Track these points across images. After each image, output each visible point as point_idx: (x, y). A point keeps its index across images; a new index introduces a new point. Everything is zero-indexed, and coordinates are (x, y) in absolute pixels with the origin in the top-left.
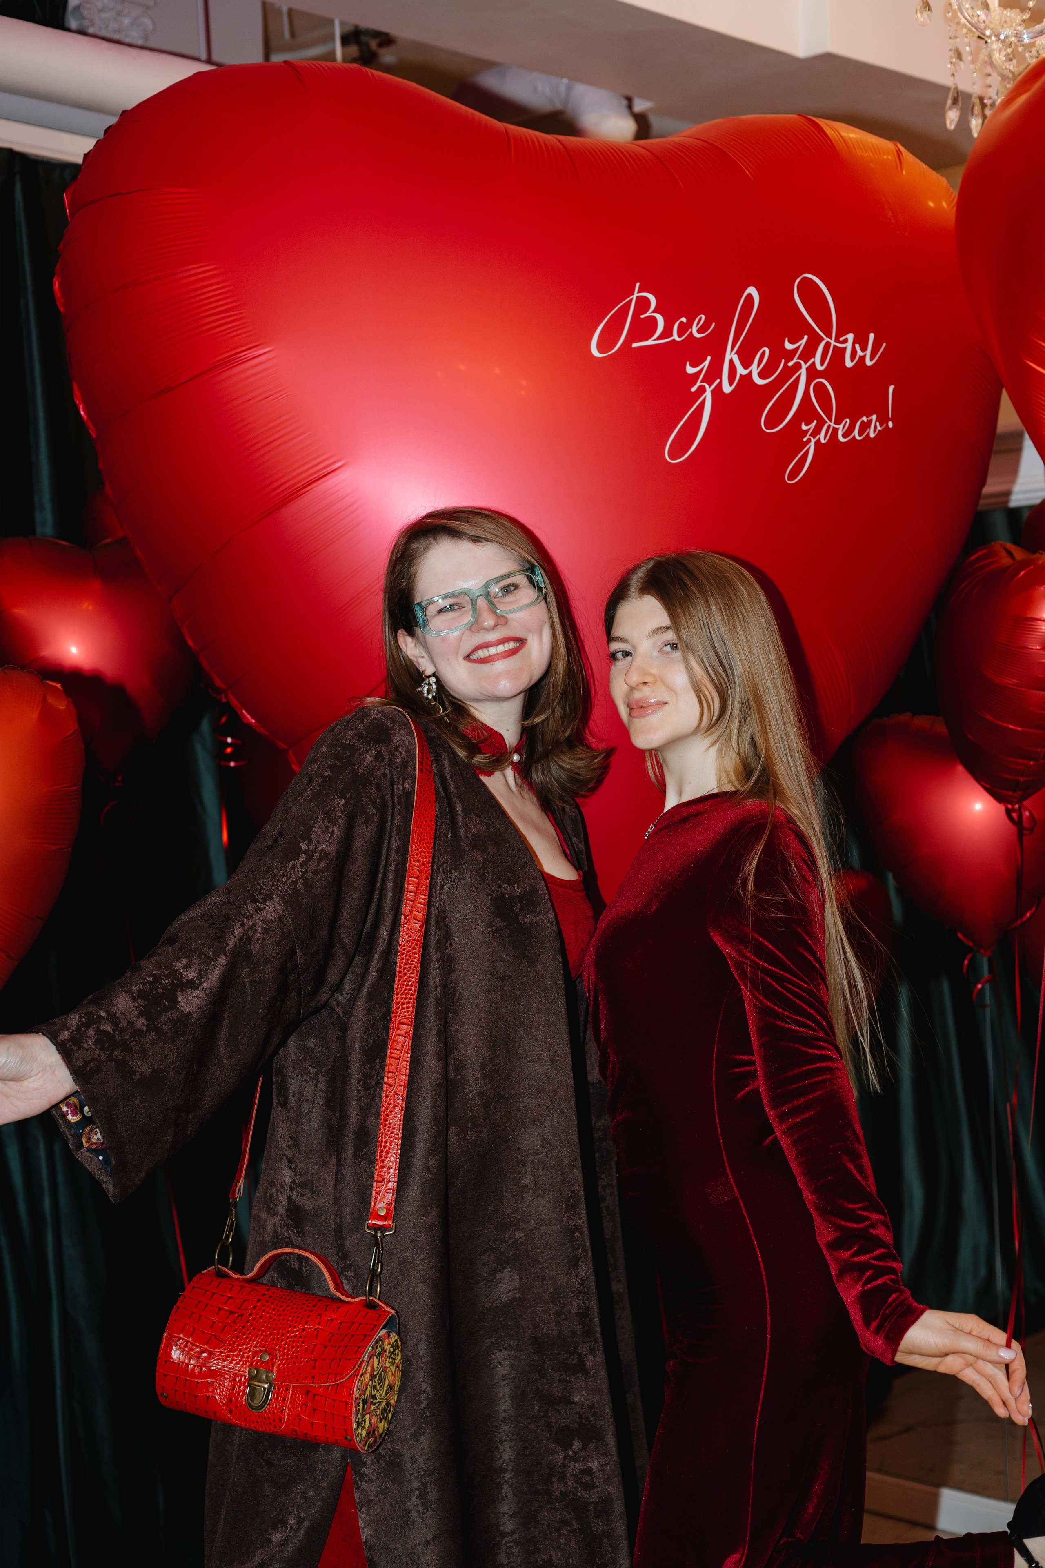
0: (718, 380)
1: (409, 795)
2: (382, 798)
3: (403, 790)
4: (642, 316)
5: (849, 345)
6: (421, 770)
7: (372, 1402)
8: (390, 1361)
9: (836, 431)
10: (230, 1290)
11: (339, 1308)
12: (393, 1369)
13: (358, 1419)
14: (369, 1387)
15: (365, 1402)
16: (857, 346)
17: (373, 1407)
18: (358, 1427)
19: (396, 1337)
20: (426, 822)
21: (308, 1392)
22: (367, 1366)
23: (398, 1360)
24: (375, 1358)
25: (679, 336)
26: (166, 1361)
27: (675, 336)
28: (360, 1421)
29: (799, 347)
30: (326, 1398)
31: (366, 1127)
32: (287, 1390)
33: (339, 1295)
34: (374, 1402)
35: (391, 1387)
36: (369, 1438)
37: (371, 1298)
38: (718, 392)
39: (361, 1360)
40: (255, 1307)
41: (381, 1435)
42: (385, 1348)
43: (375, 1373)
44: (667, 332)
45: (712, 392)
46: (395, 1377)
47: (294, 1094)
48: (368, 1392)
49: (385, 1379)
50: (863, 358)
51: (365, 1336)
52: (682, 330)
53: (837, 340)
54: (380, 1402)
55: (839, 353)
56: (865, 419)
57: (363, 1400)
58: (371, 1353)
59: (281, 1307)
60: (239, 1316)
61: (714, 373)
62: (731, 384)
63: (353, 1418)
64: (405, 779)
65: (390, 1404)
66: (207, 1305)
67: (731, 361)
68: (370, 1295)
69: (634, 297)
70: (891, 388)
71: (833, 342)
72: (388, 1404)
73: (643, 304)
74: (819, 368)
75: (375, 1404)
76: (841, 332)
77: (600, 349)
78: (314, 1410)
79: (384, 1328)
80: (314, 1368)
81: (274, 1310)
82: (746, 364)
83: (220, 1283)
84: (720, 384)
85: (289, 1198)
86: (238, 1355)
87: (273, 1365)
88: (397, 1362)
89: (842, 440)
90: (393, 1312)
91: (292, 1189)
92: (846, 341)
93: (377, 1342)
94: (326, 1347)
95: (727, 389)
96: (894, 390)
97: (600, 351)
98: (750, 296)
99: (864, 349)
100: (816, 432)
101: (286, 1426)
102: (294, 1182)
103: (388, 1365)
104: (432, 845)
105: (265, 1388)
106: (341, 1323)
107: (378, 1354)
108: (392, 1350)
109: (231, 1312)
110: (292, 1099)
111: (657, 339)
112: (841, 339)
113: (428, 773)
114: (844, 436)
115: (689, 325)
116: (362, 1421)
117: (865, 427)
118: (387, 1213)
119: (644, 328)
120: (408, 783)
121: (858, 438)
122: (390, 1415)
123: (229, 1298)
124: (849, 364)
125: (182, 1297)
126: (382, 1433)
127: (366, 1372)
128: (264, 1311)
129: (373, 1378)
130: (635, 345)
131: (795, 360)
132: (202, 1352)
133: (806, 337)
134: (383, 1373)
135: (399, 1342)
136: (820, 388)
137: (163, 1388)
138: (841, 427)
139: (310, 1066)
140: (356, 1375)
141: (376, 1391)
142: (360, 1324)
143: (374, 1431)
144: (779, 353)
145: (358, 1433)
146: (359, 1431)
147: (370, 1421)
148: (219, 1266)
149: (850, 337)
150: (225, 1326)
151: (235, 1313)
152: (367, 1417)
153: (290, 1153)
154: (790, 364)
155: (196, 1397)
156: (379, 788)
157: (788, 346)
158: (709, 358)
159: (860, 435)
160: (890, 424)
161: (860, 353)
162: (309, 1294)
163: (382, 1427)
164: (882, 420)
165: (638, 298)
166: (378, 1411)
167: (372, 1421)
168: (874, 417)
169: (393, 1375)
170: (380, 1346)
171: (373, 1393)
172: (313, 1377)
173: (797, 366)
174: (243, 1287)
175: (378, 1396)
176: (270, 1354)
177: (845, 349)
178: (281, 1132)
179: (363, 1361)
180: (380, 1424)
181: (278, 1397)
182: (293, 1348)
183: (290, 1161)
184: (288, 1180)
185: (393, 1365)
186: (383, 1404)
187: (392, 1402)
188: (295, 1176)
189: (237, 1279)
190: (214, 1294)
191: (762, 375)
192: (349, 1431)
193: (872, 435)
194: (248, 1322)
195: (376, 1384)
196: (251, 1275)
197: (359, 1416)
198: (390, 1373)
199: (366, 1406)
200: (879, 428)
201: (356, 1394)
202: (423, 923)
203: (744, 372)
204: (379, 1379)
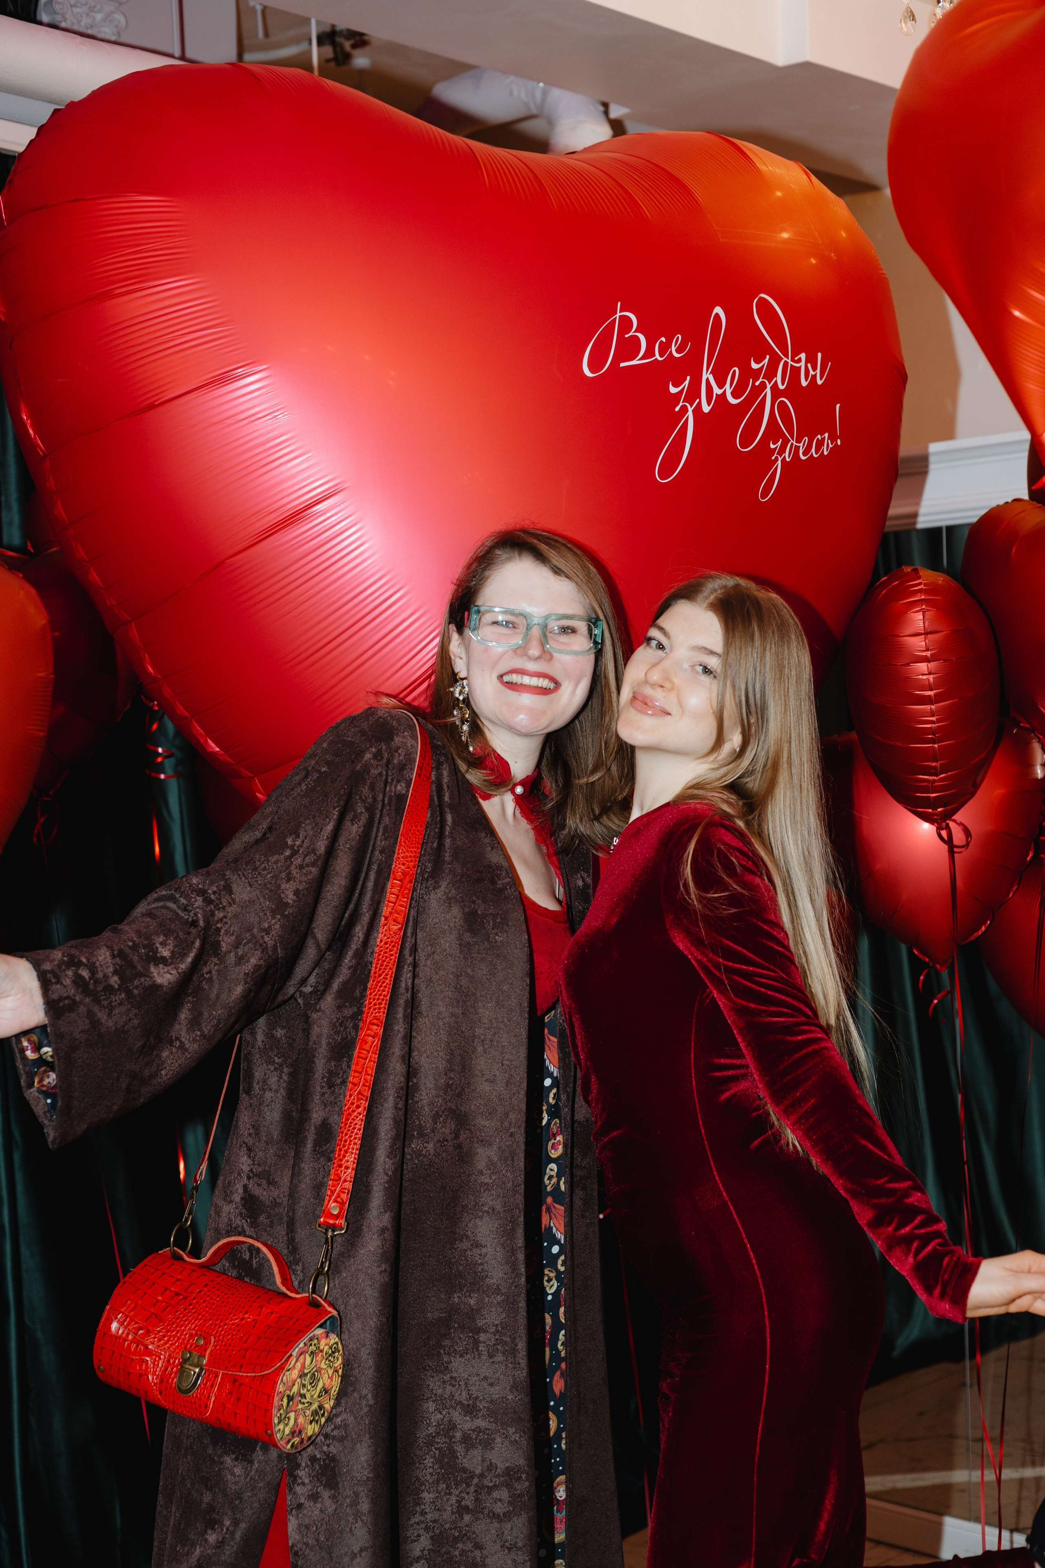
0: (698, 400)
1: (401, 798)
2: (374, 798)
3: (395, 792)
4: (626, 336)
5: (803, 364)
6: (418, 775)
7: (300, 1401)
8: (327, 1362)
9: (797, 448)
10: (181, 1273)
11: (281, 1302)
12: (331, 1372)
13: (281, 1414)
14: (297, 1384)
15: (290, 1398)
16: (809, 365)
17: (300, 1406)
18: (279, 1423)
19: (337, 1340)
20: (416, 826)
21: (235, 1381)
22: (297, 1361)
23: (338, 1363)
24: (307, 1356)
25: (661, 355)
26: (104, 1334)
27: (657, 356)
28: (283, 1417)
29: (763, 366)
30: (251, 1388)
31: (328, 1124)
32: (217, 1376)
33: (284, 1289)
34: (302, 1401)
35: (326, 1391)
36: (293, 1437)
37: (314, 1296)
38: (698, 411)
39: (289, 1354)
40: (200, 1292)
41: (310, 1438)
42: (321, 1348)
43: (306, 1371)
44: (649, 353)
45: (693, 411)
46: (332, 1380)
47: (258, 1083)
48: (295, 1389)
49: (319, 1380)
50: (814, 377)
51: (299, 1331)
52: (664, 348)
53: (793, 360)
54: (311, 1403)
55: (796, 371)
56: (819, 437)
57: (288, 1396)
58: (303, 1350)
59: (226, 1294)
60: (184, 1298)
61: (693, 394)
62: (709, 404)
63: (274, 1411)
64: (398, 781)
65: (324, 1408)
66: (154, 1284)
67: (707, 380)
68: (314, 1292)
69: (618, 315)
70: (838, 406)
71: (790, 362)
72: (321, 1407)
73: (626, 323)
74: (781, 387)
75: (303, 1403)
76: (795, 353)
77: (592, 369)
78: (239, 1399)
79: (321, 1326)
80: (244, 1357)
81: (218, 1296)
82: (721, 386)
83: (172, 1264)
84: (700, 403)
85: (245, 1187)
86: (175, 1336)
87: (206, 1350)
88: (336, 1365)
89: (803, 458)
90: (335, 1313)
91: (249, 1178)
92: (799, 361)
93: (311, 1339)
94: (260, 1338)
95: (706, 408)
96: (840, 407)
97: (592, 371)
98: (717, 315)
99: (814, 369)
100: (782, 451)
101: (211, 1413)
102: (251, 1170)
103: (323, 1366)
104: (419, 850)
105: (195, 1373)
106: (280, 1317)
107: (312, 1352)
108: (330, 1352)
109: (177, 1294)
110: (256, 1087)
111: (640, 359)
112: (796, 359)
113: (426, 779)
114: (805, 454)
115: (668, 345)
116: (285, 1417)
117: (820, 444)
118: (340, 1212)
119: (629, 348)
120: (401, 786)
121: (815, 456)
122: (323, 1420)
123: (178, 1280)
124: (804, 383)
125: (132, 1273)
126: (311, 1436)
127: (294, 1367)
128: (208, 1296)
129: (302, 1375)
130: (622, 365)
131: (761, 380)
132: (140, 1329)
133: (768, 357)
134: (316, 1374)
135: (340, 1345)
136: (783, 407)
137: (100, 1360)
138: (801, 445)
139: (275, 1056)
140: (282, 1368)
141: (305, 1390)
142: (298, 1320)
143: (300, 1432)
144: (748, 374)
145: (279, 1430)
146: (281, 1427)
147: (296, 1420)
148: (175, 1248)
149: (803, 356)
150: (168, 1307)
151: (180, 1295)
152: (292, 1415)
153: (250, 1141)
154: (757, 383)
155: (129, 1373)
156: (372, 787)
157: (755, 366)
158: (688, 378)
159: (816, 453)
160: (839, 442)
161: (812, 373)
162: (257, 1286)
163: (311, 1429)
164: (833, 438)
165: (620, 316)
166: (308, 1411)
167: (299, 1421)
168: (826, 435)
169: (331, 1378)
170: (315, 1344)
171: (302, 1392)
172: (241, 1366)
173: (763, 386)
174: (193, 1271)
175: (308, 1396)
176: (204, 1339)
177: (800, 367)
178: (244, 1118)
179: (291, 1355)
180: (310, 1427)
181: (206, 1383)
182: (228, 1335)
183: (249, 1149)
184: (246, 1169)
185: (331, 1368)
186: (315, 1406)
187: (327, 1406)
188: (254, 1164)
189: (191, 1263)
190: (163, 1274)
191: (735, 395)
192: (269, 1425)
193: (826, 453)
194: (190, 1305)
195: (306, 1383)
196: (203, 1260)
197: (282, 1411)
198: (326, 1375)
199: (291, 1403)
200: (831, 446)
201: (280, 1388)
202: (402, 925)
203: (720, 392)
204: (311, 1378)
